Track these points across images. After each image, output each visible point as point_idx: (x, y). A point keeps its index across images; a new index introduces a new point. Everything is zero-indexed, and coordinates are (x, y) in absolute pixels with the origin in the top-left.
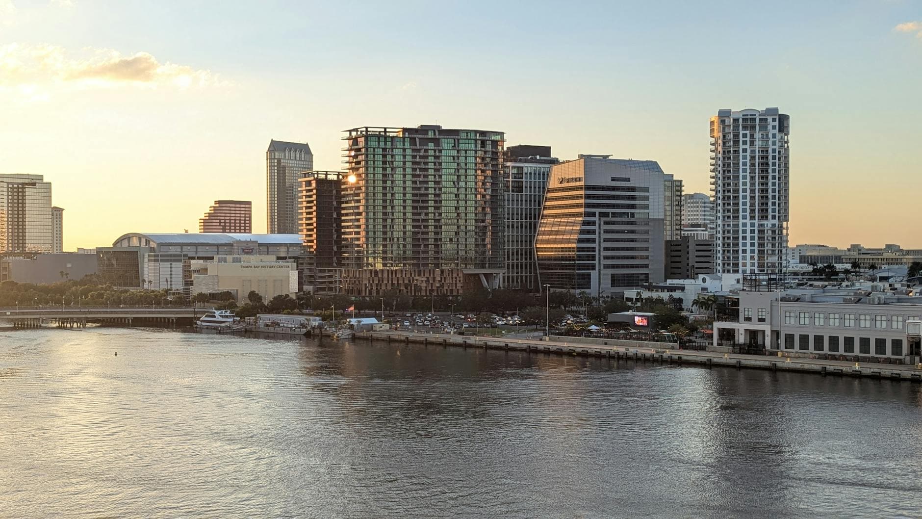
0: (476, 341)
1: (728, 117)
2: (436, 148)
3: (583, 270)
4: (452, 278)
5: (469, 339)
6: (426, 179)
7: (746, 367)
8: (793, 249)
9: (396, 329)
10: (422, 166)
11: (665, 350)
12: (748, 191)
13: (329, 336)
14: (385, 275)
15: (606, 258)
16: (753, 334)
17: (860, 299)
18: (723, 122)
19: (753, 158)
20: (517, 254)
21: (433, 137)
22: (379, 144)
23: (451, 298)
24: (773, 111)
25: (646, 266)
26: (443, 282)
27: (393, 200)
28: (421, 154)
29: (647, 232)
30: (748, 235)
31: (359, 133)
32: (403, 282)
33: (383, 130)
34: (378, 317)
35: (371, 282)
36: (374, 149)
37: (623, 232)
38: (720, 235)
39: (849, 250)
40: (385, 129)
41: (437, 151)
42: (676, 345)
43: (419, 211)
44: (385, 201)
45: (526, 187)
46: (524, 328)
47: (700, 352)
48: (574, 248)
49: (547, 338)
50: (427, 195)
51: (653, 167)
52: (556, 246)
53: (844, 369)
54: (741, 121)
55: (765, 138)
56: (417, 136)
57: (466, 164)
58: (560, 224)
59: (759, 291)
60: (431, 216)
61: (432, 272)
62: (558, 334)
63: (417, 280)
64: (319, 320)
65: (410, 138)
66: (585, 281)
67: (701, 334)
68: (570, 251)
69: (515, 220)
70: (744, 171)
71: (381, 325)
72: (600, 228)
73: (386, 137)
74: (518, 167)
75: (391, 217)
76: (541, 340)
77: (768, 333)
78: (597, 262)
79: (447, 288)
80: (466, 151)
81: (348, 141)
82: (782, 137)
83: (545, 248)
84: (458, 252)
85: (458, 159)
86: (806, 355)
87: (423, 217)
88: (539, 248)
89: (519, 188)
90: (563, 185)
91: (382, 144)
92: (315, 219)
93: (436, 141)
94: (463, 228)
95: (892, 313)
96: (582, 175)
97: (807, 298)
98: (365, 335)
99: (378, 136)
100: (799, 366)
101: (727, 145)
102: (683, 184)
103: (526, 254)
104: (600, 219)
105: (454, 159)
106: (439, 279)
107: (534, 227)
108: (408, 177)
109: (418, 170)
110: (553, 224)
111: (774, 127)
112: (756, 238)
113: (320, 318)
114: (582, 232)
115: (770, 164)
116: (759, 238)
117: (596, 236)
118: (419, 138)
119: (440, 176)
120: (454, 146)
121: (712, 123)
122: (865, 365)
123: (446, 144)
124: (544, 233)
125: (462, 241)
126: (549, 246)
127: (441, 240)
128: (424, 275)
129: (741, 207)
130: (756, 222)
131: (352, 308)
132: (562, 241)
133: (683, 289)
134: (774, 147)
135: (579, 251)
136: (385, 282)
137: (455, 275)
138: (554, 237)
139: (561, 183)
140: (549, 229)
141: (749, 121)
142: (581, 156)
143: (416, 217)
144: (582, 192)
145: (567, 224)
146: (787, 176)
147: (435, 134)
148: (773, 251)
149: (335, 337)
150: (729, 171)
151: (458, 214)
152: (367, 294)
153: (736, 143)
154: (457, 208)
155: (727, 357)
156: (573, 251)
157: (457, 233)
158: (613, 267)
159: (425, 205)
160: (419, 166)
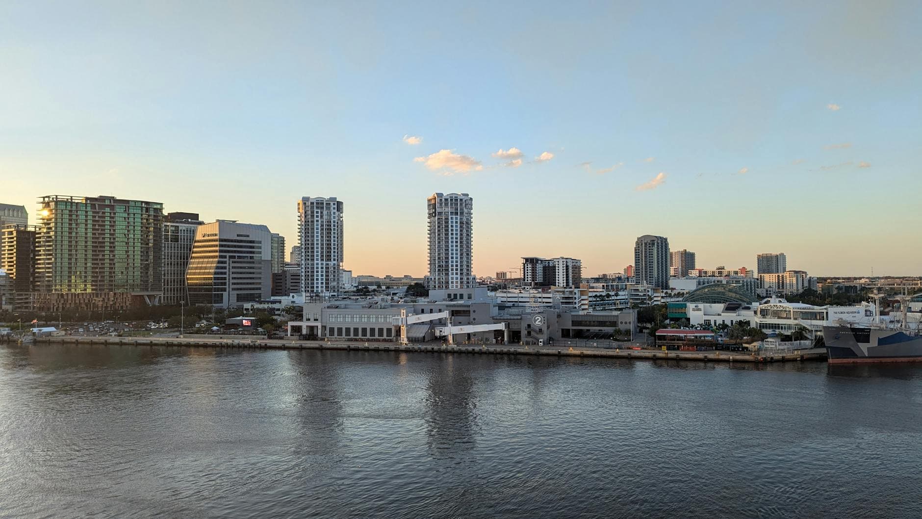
0: (129, 340)
1: (308, 201)
2: (111, 211)
3: (217, 291)
4: (123, 298)
5: (124, 339)
6: (103, 232)
7: (305, 348)
8: (355, 278)
9: (70, 334)
10: (101, 223)
11: (256, 340)
12: (320, 244)
13: (14, 341)
14: (70, 297)
15: (234, 284)
16: (312, 328)
17: (371, 306)
18: (305, 204)
19: (322, 225)
20: (174, 282)
21: (109, 204)
22: (66, 207)
23: (121, 311)
24: (333, 199)
25: (260, 289)
26: (115, 301)
27: (77, 246)
28: (99, 215)
29: (260, 268)
30: (320, 270)
31: (51, 199)
32: (84, 301)
33: (70, 198)
34: (56, 326)
35: (58, 302)
36: (62, 210)
37: (244, 268)
38: (303, 270)
39: (385, 278)
40: (71, 197)
41: (112, 214)
42: (266, 337)
43: (98, 253)
44: (70, 246)
45: (181, 239)
46: (169, 330)
47: (280, 340)
48: (212, 278)
49: (182, 336)
50: (104, 242)
51: (264, 228)
52: (200, 276)
53: (360, 346)
54: (315, 204)
55: (329, 215)
56: (97, 203)
57: (134, 223)
58: (202, 263)
59: (315, 303)
60: (107, 257)
61: (107, 294)
62: (189, 333)
63: (95, 300)
64: (8, 330)
65: (91, 204)
66: (220, 299)
67: (283, 330)
68: (209, 280)
69: (173, 260)
70: (317, 232)
71: (58, 332)
72: (229, 265)
73: (72, 203)
74: (176, 226)
75: (75, 257)
76: (177, 337)
77: (320, 327)
78: (227, 287)
79: (118, 305)
80: (134, 214)
81: (41, 204)
82: (339, 215)
83: (193, 278)
84: (127, 281)
85: (129, 219)
86: (341, 339)
87: (101, 257)
88: (188, 278)
89: (176, 239)
90: (205, 238)
91: (69, 208)
92: (15, 258)
93: (112, 207)
94: (131, 265)
95: (387, 313)
96: (217, 232)
97: (343, 306)
98: (44, 339)
99: (66, 202)
100: (335, 346)
101: (307, 217)
102: (285, 239)
103: (181, 282)
104: (229, 260)
105: (125, 219)
106: (113, 299)
107: (186, 264)
108: (89, 230)
109: (97, 225)
110: (199, 263)
111: (334, 208)
112: (324, 272)
113: (9, 328)
114: (217, 268)
115: (332, 229)
116: (326, 272)
117: (227, 271)
118: (99, 205)
119: (114, 230)
120: (126, 211)
121: (299, 204)
122: (371, 343)
123: (119, 209)
124: (192, 268)
125: (131, 273)
126: (195, 276)
127: (114, 272)
128: (101, 297)
129: (315, 254)
130: (324, 262)
131: (35, 321)
132: (204, 273)
133: (280, 302)
134: (334, 220)
135: (215, 280)
136: (70, 302)
137: (125, 296)
138: (199, 271)
139: (204, 237)
140: (196, 266)
141: (320, 204)
142: (218, 221)
143: (95, 257)
144: (217, 243)
145: (208, 262)
146: (342, 237)
147: (110, 202)
148: (334, 279)
149: (19, 342)
150: (308, 233)
151: (128, 256)
152: (55, 310)
153: (313, 216)
154: (127, 252)
155: (295, 343)
156: (212, 280)
157: (127, 268)
158: (238, 289)
159: (102, 249)
160: (98, 225)
